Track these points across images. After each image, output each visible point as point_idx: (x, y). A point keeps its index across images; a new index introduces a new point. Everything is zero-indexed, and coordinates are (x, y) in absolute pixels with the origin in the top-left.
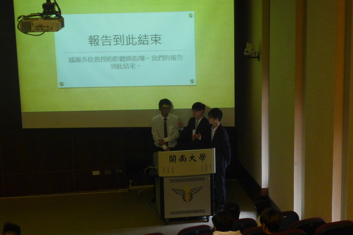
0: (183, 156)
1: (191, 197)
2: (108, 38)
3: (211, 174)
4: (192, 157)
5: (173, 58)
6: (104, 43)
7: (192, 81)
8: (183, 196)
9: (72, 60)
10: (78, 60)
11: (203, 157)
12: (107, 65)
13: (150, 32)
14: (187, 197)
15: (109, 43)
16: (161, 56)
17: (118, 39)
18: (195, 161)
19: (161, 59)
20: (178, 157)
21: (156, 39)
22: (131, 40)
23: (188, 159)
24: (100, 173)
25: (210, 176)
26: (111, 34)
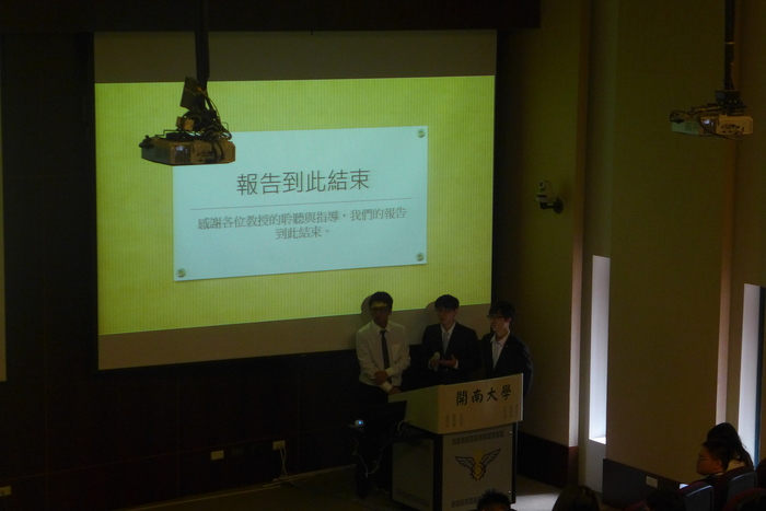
0: (478, 391)
1: (484, 469)
2: (273, 179)
3: (514, 424)
4: (491, 393)
5: (390, 213)
6: (267, 189)
7: (420, 257)
8: (471, 469)
9: (204, 224)
10: (217, 223)
11: (506, 390)
12: (270, 231)
13: (350, 166)
14: (478, 471)
15: (275, 189)
16: (368, 211)
17: (292, 180)
18: (495, 399)
19: (368, 215)
20: (470, 395)
21: (361, 179)
22: (316, 181)
23: (486, 397)
24: (225, 454)
25: (511, 427)
26: (278, 171)
